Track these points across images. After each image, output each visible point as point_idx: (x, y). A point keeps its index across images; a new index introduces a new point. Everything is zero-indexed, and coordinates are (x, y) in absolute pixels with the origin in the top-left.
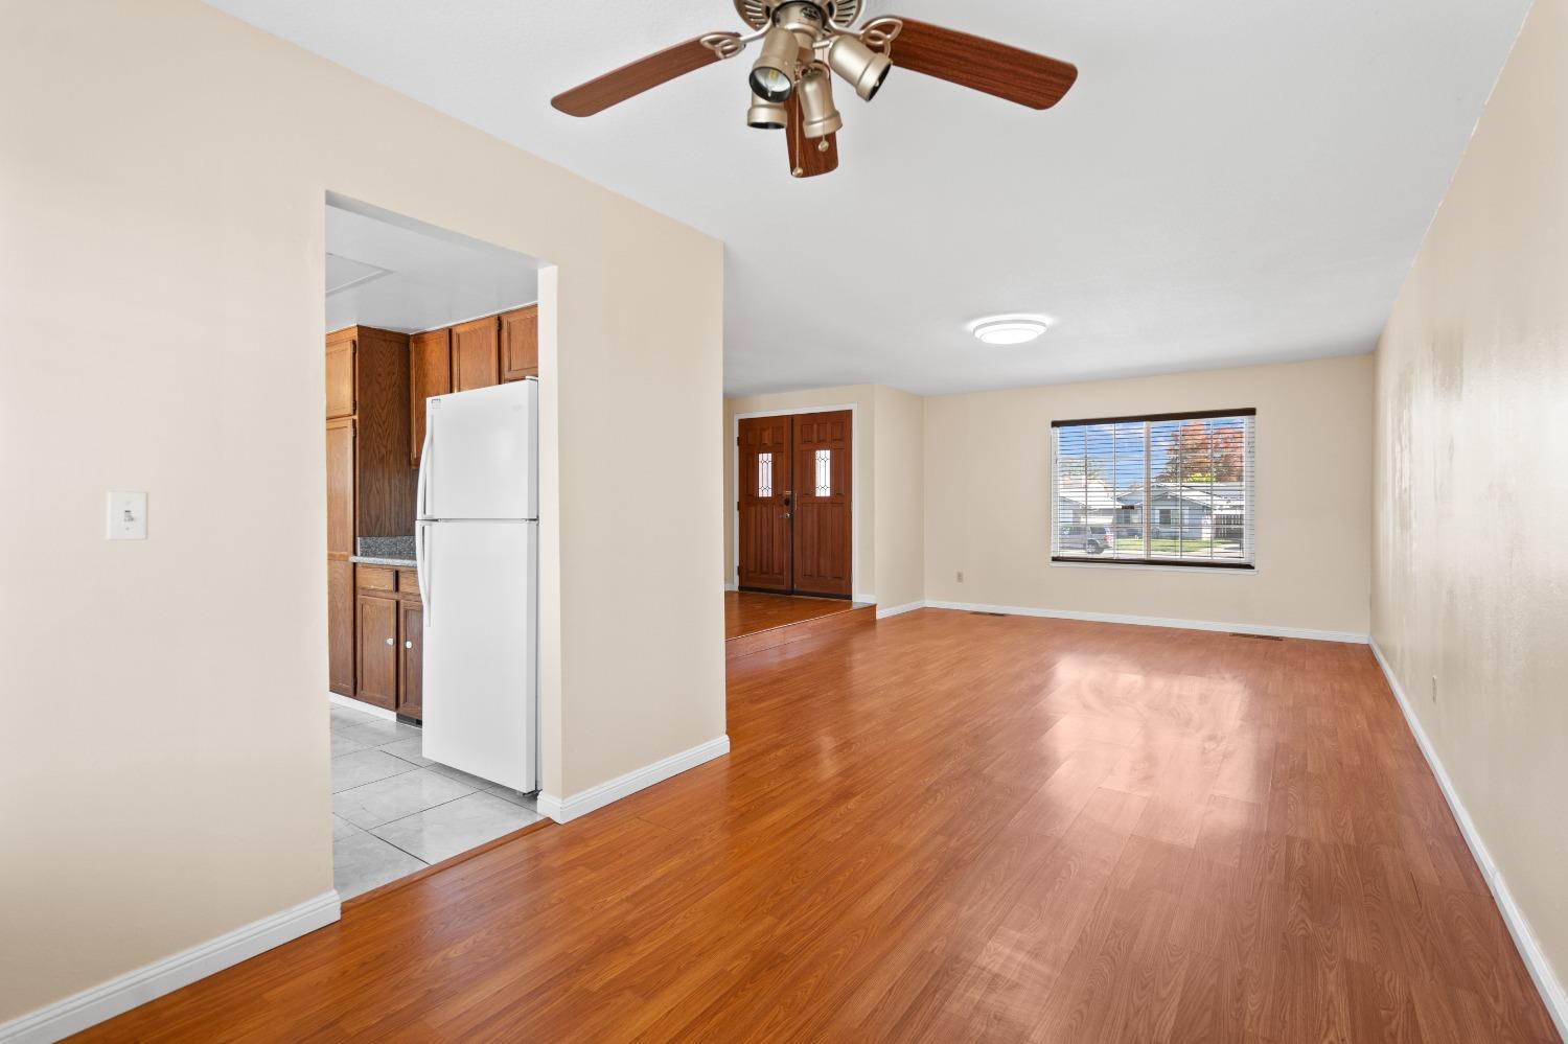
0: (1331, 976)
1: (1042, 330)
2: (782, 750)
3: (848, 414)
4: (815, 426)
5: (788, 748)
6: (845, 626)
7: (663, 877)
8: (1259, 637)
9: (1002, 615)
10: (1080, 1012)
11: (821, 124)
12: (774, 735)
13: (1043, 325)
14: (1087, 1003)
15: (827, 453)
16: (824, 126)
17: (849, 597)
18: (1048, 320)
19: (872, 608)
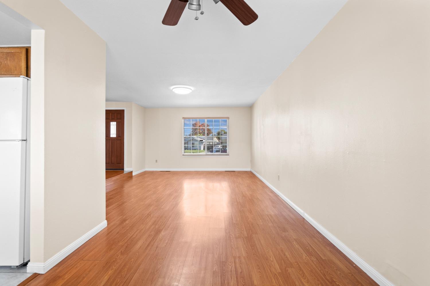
0: (294, 243)
1: (191, 91)
2: (127, 221)
3: (123, 111)
4: (110, 114)
5: (129, 220)
6: (124, 179)
7: (108, 279)
8: (231, 171)
9: (169, 171)
10: (259, 272)
11: (195, 6)
12: (121, 217)
13: (191, 89)
14: (259, 269)
15: (115, 123)
16: (197, 7)
17: (123, 169)
18: (192, 88)
19: (131, 172)
